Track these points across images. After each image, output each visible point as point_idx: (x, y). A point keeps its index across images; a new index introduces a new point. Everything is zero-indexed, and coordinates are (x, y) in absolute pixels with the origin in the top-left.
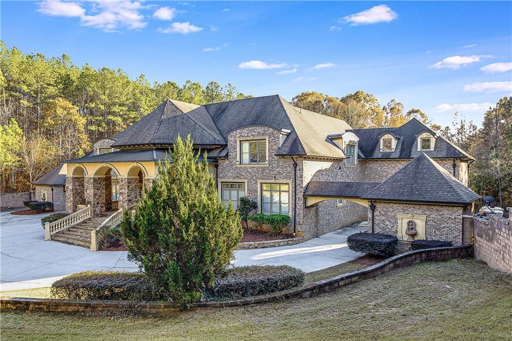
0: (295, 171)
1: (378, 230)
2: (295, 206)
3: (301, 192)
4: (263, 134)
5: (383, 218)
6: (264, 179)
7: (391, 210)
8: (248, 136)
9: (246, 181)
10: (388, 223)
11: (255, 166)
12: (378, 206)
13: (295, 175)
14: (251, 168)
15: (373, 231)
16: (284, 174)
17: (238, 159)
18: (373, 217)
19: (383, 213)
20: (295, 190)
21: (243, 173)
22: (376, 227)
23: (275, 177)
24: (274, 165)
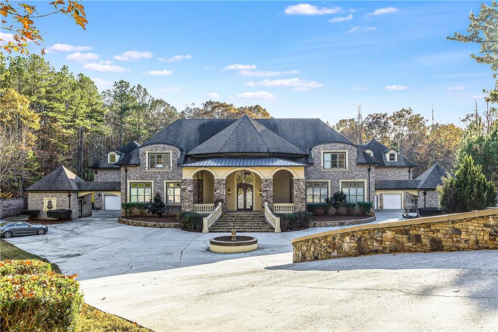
0: (369, 174)
1: (427, 206)
2: (369, 196)
3: (373, 187)
4: (344, 149)
5: (430, 199)
6: (345, 179)
7: (435, 194)
8: (330, 149)
9: (329, 181)
10: (433, 201)
11: (337, 170)
12: (427, 192)
13: (369, 176)
14: (333, 171)
15: (425, 207)
16: (361, 176)
17: (322, 166)
18: (425, 200)
19: (430, 196)
20: (369, 186)
21: (327, 176)
22: (426, 204)
23: (353, 178)
24: (352, 170)
